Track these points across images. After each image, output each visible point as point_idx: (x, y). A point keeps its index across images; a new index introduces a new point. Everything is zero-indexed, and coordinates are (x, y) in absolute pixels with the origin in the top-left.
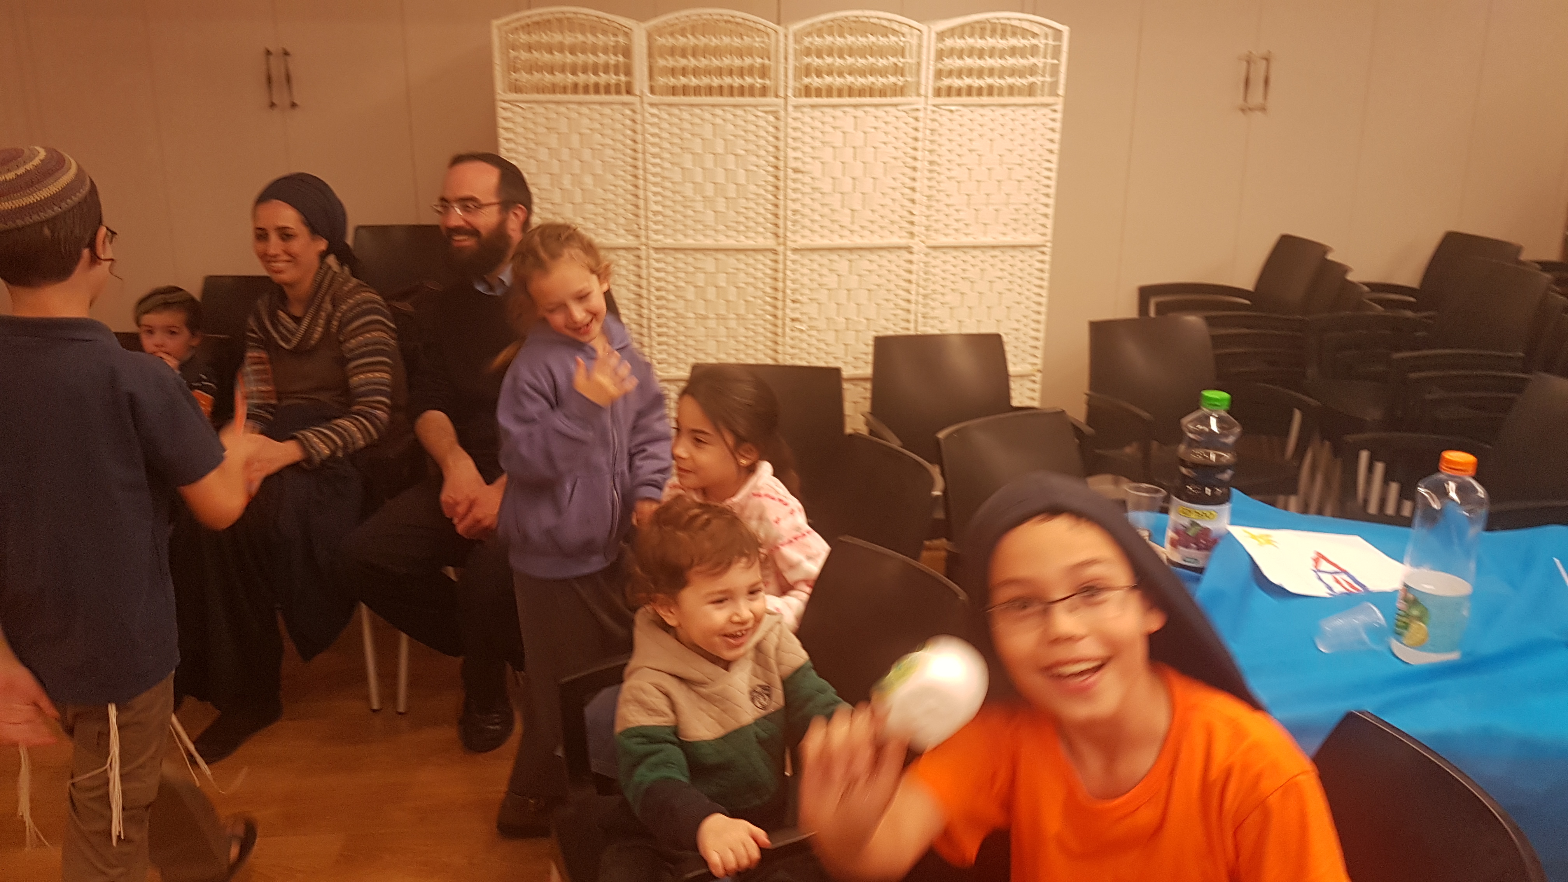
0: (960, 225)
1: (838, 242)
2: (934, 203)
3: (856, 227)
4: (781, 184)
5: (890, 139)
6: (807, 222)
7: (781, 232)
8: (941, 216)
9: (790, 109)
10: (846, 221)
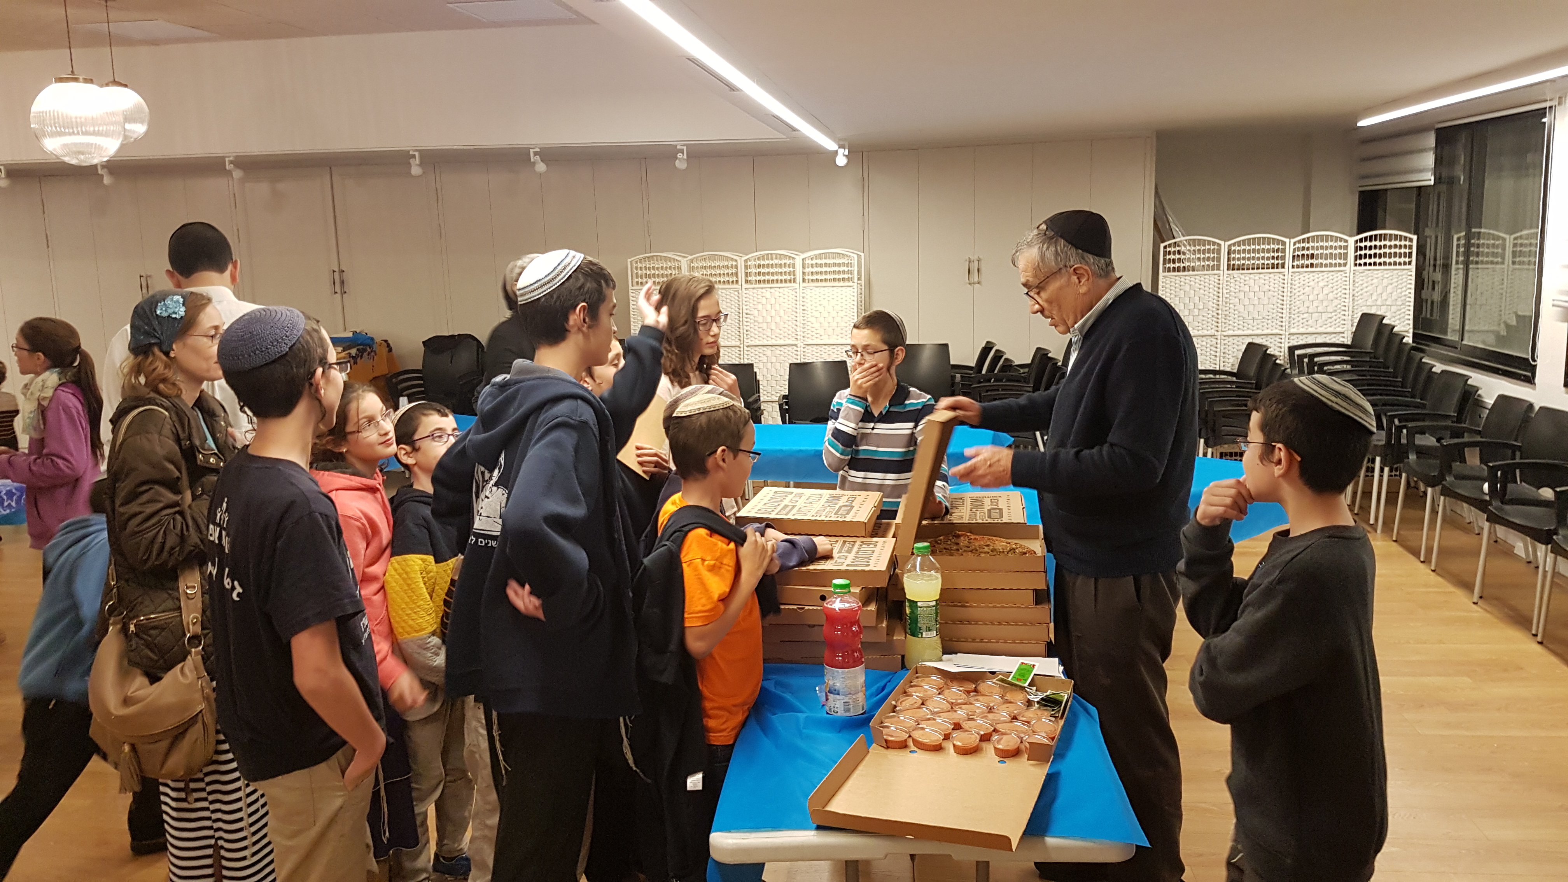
0: (818, 336)
1: (766, 343)
2: (806, 326)
3: (773, 337)
4: (741, 319)
5: (785, 300)
6: (752, 335)
7: (742, 339)
8: (809, 332)
9: (743, 289)
10: (769, 334)
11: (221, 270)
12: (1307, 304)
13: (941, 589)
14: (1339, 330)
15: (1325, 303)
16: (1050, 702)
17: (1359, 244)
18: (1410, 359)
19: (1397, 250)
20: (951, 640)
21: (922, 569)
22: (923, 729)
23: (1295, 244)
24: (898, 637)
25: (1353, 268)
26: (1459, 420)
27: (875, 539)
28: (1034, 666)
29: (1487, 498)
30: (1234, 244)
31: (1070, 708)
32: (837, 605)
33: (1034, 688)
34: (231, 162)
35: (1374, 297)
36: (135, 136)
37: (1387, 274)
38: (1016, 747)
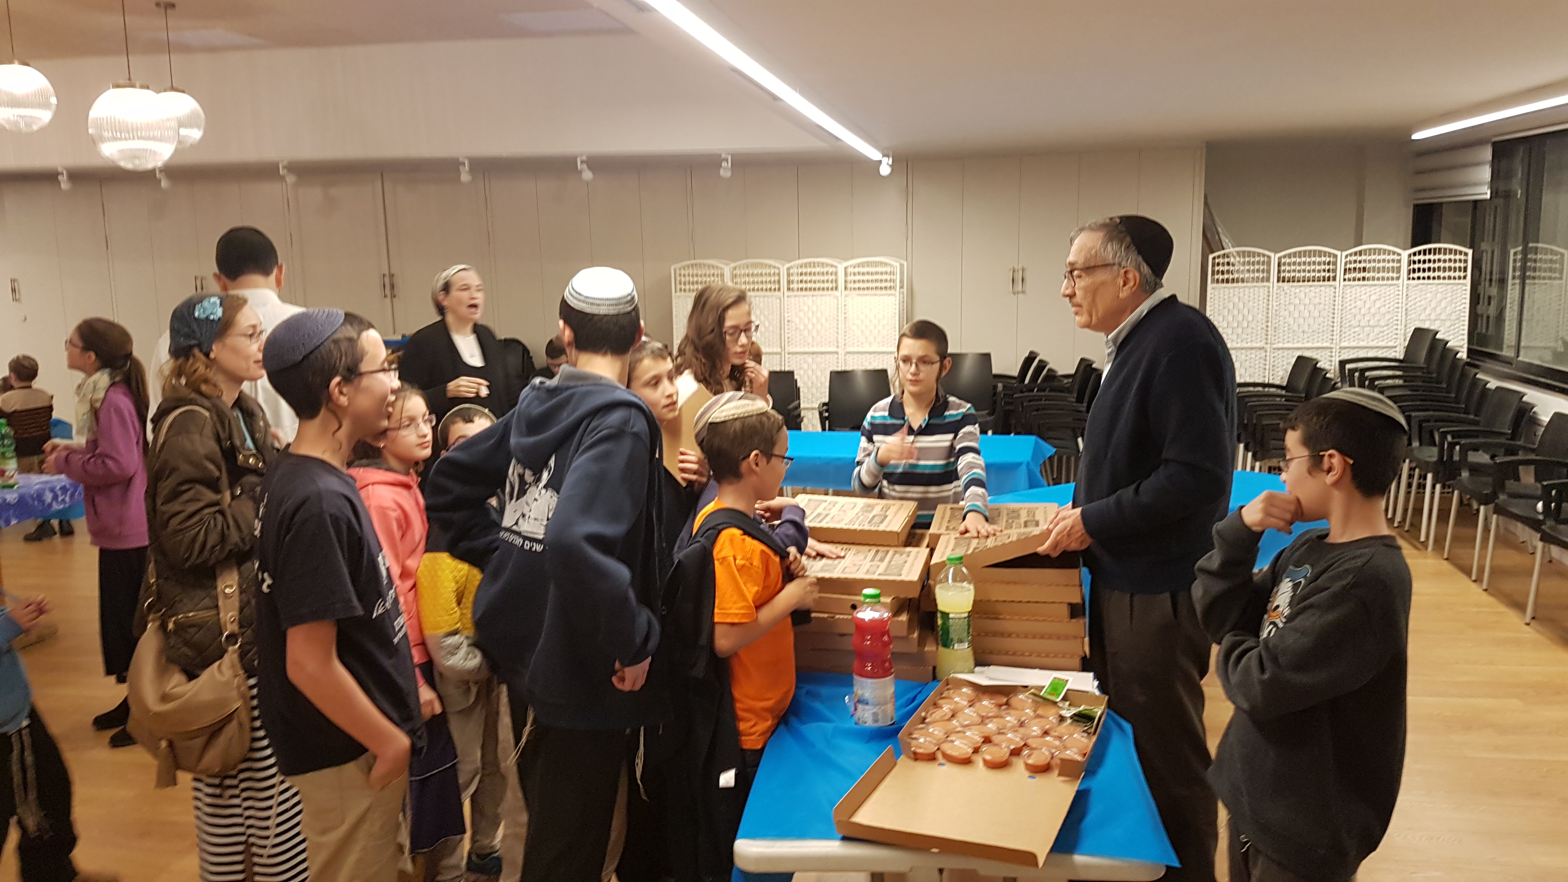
0: (859, 343)
2: (847, 334)
3: (814, 344)
4: (783, 326)
5: (827, 308)
6: (793, 342)
7: (783, 346)
8: (850, 339)
9: (785, 296)
10: (810, 341)
11: (266, 272)
12: (1358, 317)
13: (975, 601)
14: (1391, 344)
15: (1377, 318)
16: (1083, 718)
17: (1412, 258)
18: (1463, 375)
19: (1452, 265)
20: (983, 652)
21: (954, 580)
22: (952, 741)
23: (1346, 257)
24: (929, 648)
25: (1406, 282)
26: (1513, 436)
27: (908, 549)
28: (1067, 681)
29: (1541, 517)
30: (1285, 256)
31: (1103, 724)
32: (867, 615)
33: (1068, 703)
34: (284, 167)
35: (1428, 312)
36: (190, 141)
37: (1441, 289)
38: (1046, 762)
